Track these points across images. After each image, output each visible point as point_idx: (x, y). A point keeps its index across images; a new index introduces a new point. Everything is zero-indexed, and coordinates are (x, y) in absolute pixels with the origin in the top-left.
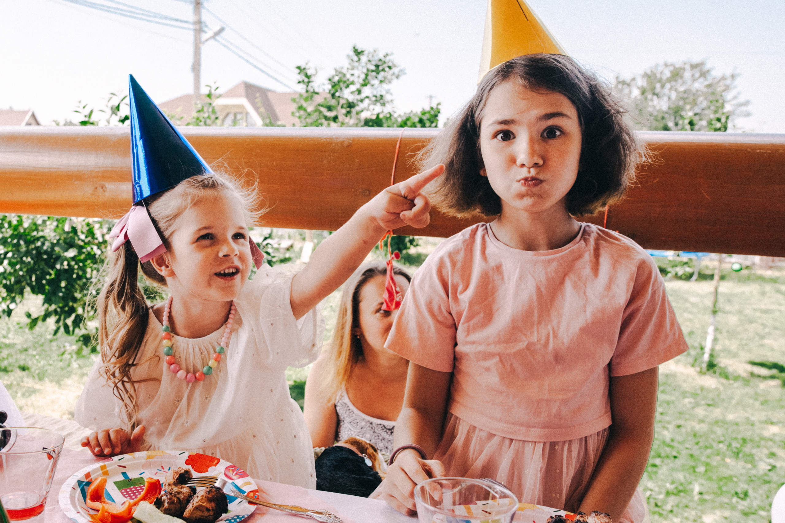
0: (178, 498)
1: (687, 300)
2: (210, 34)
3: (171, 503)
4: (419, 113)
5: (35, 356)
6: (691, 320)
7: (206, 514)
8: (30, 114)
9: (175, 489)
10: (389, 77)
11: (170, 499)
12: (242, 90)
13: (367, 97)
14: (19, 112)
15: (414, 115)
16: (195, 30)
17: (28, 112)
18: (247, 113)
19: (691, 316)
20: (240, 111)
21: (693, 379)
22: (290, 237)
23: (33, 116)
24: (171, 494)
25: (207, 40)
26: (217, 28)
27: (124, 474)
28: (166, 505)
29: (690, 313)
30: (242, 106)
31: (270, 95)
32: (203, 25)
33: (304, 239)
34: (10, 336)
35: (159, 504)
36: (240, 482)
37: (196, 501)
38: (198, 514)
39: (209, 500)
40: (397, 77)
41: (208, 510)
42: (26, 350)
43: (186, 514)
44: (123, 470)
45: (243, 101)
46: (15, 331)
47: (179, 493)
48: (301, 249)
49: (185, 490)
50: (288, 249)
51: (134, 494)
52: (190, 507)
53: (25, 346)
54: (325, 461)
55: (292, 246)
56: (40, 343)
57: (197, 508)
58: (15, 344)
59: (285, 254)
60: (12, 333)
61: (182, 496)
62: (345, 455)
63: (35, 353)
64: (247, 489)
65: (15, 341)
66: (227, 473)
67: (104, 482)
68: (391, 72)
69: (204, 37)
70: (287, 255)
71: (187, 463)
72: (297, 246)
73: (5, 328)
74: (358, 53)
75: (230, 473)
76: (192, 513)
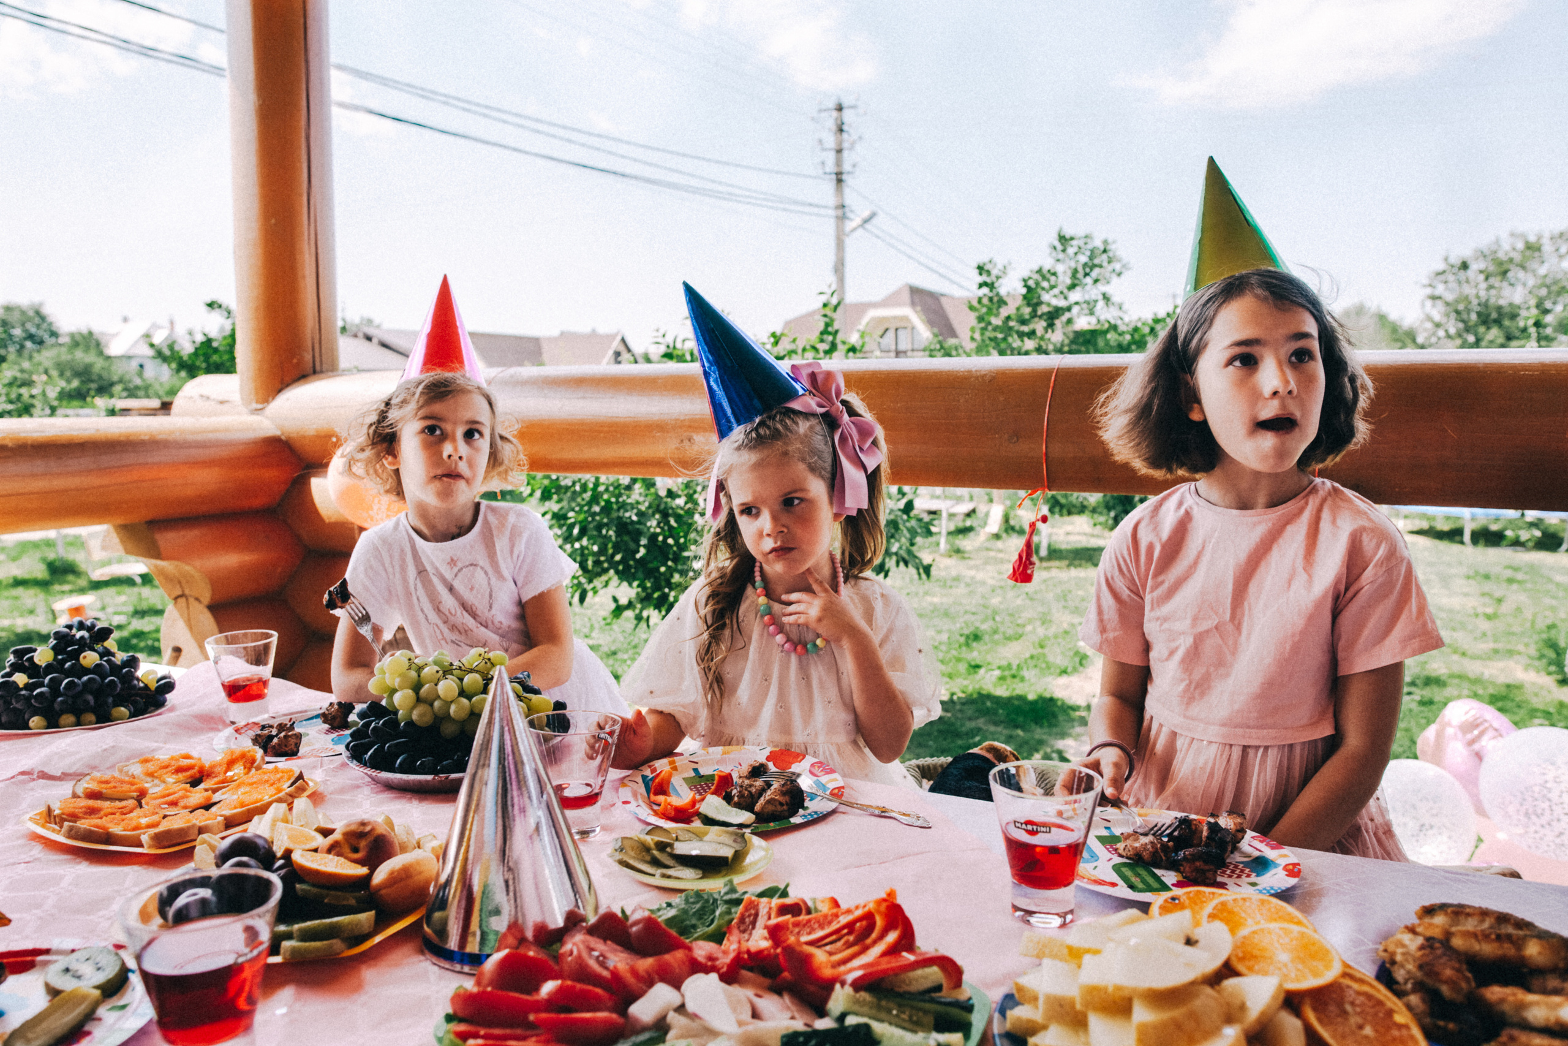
0: (750, 792)
1: (1550, 580)
2: (857, 221)
3: (741, 795)
4: (1150, 322)
5: (625, 661)
6: (1553, 609)
7: (779, 808)
8: (619, 338)
9: (747, 782)
10: (1107, 275)
11: (740, 792)
12: (906, 296)
13: (1077, 303)
14: (602, 337)
15: (1143, 324)
16: (837, 217)
17: (617, 334)
18: (913, 328)
19: (1554, 602)
20: (903, 324)
21: (1549, 692)
22: (971, 498)
23: (623, 340)
24: (741, 786)
25: (854, 230)
26: (866, 214)
27: (695, 770)
28: (736, 799)
29: (1554, 597)
30: (905, 318)
31: (943, 300)
32: (847, 210)
33: (991, 501)
34: (594, 635)
35: (728, 799)
36: (824, 779)
37: (768, 795)
38: (770, 808)
39: (783, 793)
40: (1119, 274)
41: (781, 804)
42: (614, 653)
43: (757, 808)
44: (695, 766)
45: (907, 311)
46: (601, 628)
47: (751, 786)
48: (987, 515)
49: (759, 783)
50: (968, 515)
51: (703, 789)
52: (762, 801)
53: (613, 648)
54: (952, 770)
55: (974, 511)
56: (633, 644)
57: (769, 802)
58: (600, 646)
59: (964, 521)
60: (596, 631)
61: (753, 790)
62: (977, 763)
63: (626, 656)
64: (831, 786)
65: (601, 642)
66: (813, 770)
67: (670, 775)
68: (1110, 268)
69: (849, 225)
70: (968, 523)
71: (768, 759)
72: (982, 509)
73: (588, 625)
74: (1063, 239)
75: (816, 770)
76: (763, 808)
